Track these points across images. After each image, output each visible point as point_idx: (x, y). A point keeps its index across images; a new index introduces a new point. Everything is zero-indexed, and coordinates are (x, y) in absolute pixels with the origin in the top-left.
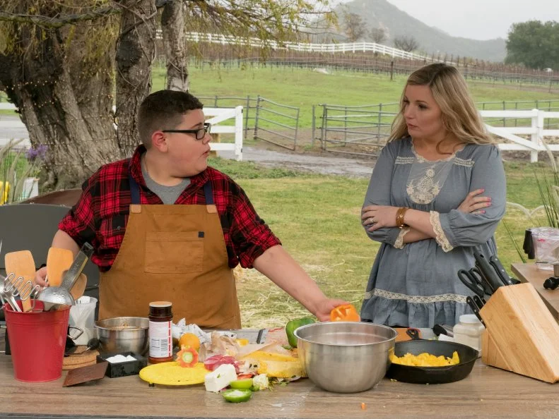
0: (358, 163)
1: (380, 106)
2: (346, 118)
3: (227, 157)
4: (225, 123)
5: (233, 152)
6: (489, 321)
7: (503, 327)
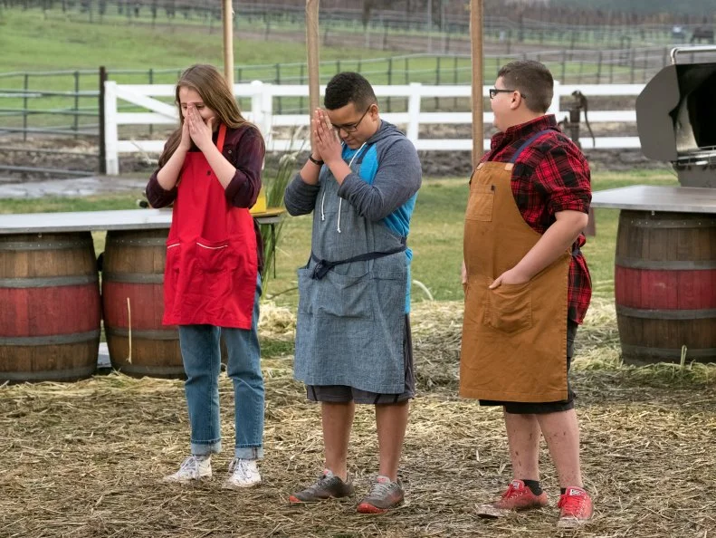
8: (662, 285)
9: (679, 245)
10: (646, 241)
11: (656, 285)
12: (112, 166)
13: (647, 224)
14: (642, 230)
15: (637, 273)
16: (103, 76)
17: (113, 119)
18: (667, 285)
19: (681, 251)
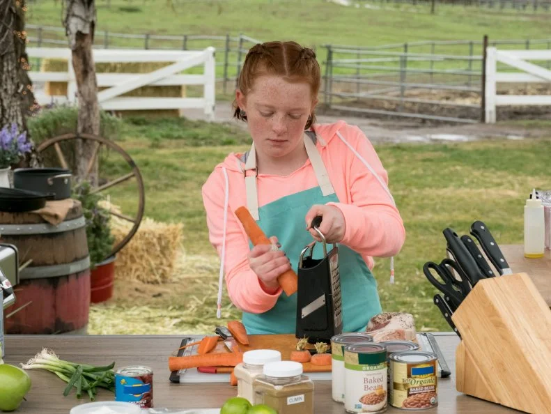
0: (372, 125)
1: (406, 46)
2: (358, 63)
3: (192, 118)
4: (190, 71)
5: (201, 111)
6: (465, 330)
7: (486, 339)
12: (490, 116)
16: (486, 43)
17: (493, 77)
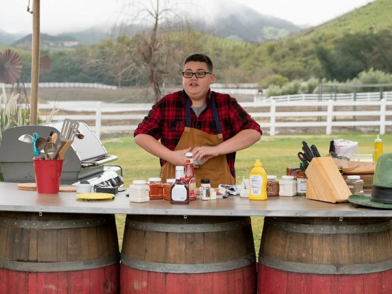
8: (52, 287)
9: (69, 246)
10: (33, 242)
11: (45, 286)
13: (35, 225)
14: (29, 231)
15: (23, 275)
18: (57, 286)
19: (70, 252)
